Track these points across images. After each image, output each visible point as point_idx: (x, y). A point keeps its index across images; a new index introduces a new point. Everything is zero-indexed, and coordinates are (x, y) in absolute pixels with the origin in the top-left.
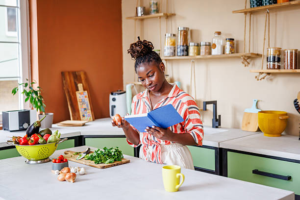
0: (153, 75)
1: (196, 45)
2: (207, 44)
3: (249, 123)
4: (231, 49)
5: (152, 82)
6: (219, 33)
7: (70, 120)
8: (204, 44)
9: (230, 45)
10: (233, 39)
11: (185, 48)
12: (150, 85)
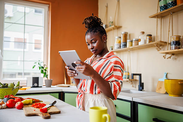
0: (96, 42)
1: (131, 41)
2: (137, 40)
3: (161, 88)
4: (149, 41)
5: (94, 48)
6: (143, 33)
7: (64, 84)
8: (135, 40)
9: (149, 39)
10: (151, 35)
11: (125, 44)
12: (92, 49)
